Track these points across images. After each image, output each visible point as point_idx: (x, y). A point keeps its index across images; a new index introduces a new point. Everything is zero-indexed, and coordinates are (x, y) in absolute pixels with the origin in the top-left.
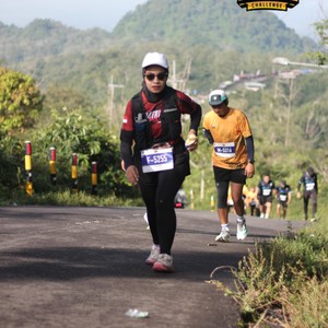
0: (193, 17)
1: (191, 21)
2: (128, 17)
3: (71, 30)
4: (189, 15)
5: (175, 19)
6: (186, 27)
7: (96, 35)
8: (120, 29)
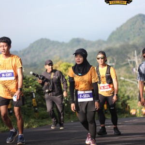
0: (142, 30)
1: (141, 32)
2: (113, 33)
3: (89, 42)
4: (140, 29)
5: (134, 32)
6: (139, 35)
7: (100, 42)
8: (110, 39)
